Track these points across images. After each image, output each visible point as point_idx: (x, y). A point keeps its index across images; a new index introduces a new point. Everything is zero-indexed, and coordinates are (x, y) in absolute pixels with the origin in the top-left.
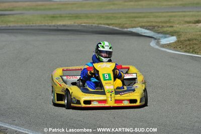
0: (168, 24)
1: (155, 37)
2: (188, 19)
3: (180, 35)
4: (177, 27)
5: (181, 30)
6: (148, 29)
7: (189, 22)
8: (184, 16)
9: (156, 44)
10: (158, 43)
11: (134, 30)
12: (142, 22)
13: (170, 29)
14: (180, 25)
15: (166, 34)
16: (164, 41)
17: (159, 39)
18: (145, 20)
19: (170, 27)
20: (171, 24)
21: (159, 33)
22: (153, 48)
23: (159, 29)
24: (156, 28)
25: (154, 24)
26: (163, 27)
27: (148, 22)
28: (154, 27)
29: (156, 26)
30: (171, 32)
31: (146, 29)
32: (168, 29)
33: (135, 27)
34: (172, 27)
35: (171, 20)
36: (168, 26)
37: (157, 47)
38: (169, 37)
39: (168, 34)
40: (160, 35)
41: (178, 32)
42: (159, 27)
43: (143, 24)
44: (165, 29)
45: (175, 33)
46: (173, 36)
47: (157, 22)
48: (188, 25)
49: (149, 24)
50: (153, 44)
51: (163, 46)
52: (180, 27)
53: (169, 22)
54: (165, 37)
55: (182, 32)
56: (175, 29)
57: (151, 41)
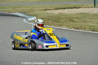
0: (32, 11)
1: (26, 17)
2: (41, 8)
3: (38, 16)
4: (36, 12)
5: (38, 14)
6: (22, 13)
7: (42, 10)
8: (39, 7)
9: (26, 21)
10: (27, 20)
11: (15, 14)
12: (19, 10)
13: (33, 13)
14: (38, 11)
15: (31, 16)
16: (30, 19)
17: (28, 18)
18: (21, 9)
19: (33, 12)
20: (33, 11)
21: (27, 15)
22: (25, 23)
23: (28, 13)
24: (26, 13)
25: (25, 11)
26: (29, 12)
27: (22, 10)
28: (25, 12)
29: (26, 12)
30: (33, 15)
31: (21, 13)
32: (31, 13)
33: (16, 12)
34: (34, 12)
35: (33, 9)
36: (32, 12)
37: (27, 22)
38: (32, 17)
39: (32, 16)
40: (28, 16)
41: (37, 15)
42: (27, 12)
43: (20, 11)
44: (30, 13)
45: (35, 15)
46: (34, 16)
47: (26, 10)
48: (41, 11)
49: (22, 11)
50: (24, 20)
51: (30, 21)
52: (38, 12)
53: (32, 10)
54: (31, 17)
55: (39, 15)
56: (35, 13)
57: (24, 19)
